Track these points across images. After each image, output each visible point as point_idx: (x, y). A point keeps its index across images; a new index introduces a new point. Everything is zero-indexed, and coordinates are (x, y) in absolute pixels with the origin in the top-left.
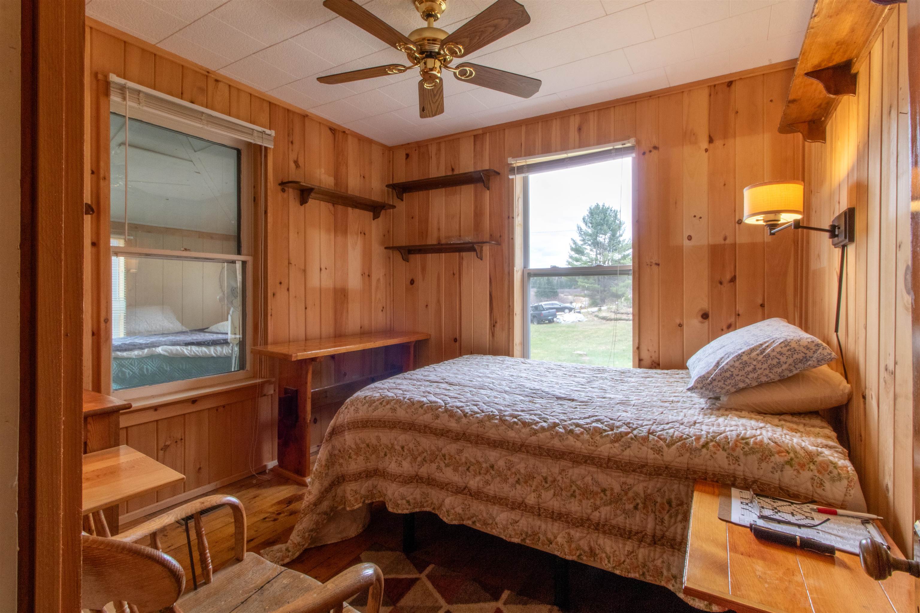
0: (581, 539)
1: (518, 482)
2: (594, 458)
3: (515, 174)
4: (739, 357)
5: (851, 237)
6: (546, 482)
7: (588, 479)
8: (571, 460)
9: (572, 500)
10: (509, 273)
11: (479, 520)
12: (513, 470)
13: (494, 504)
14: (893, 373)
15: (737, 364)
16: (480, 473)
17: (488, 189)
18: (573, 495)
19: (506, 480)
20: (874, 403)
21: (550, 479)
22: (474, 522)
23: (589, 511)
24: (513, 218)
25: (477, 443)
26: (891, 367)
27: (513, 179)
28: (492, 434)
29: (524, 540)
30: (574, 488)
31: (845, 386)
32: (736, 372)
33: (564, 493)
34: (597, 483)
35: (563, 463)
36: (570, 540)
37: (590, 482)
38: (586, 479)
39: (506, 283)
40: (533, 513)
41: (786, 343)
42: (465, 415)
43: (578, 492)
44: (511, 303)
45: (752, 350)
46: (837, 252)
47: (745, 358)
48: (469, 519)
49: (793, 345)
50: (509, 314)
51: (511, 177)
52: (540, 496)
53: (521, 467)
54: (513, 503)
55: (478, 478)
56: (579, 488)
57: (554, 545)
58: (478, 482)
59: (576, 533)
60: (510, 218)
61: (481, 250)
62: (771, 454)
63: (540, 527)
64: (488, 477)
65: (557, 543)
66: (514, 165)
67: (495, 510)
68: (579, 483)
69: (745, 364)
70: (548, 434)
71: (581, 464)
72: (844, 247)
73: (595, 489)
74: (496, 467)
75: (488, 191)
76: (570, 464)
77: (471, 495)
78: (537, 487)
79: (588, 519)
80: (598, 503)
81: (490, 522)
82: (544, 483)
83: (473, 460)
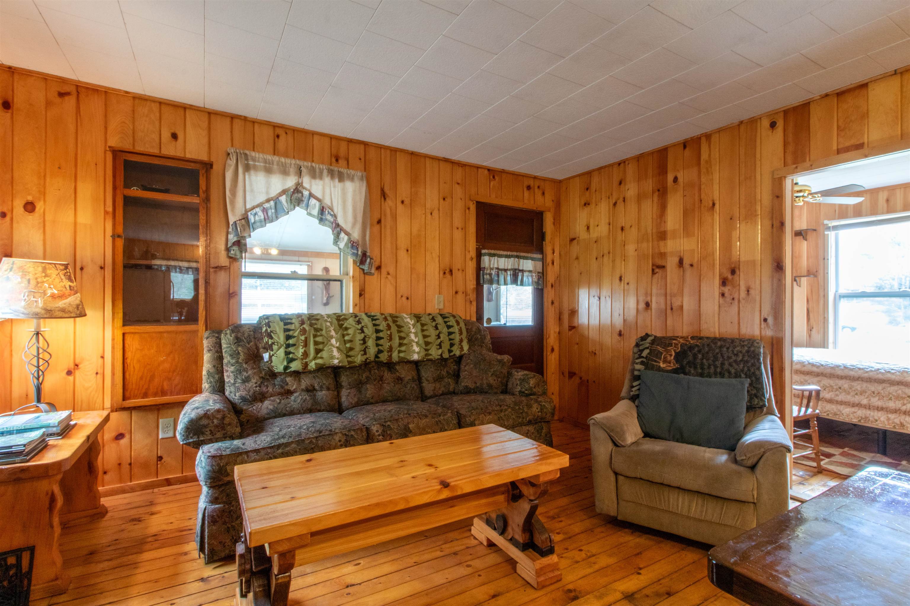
0: (894, 419)
1: (856, 394)
2: (903, 382)
3: (830, 231)
6: (874, 394)
7: (900, 392)
8: (889, 383)
9: (890, 401)
10: (824, 296)
11: (831, 413)
12: (853, 389)
13: (841, 405)
16: (832, 391)
17: (806, 240)
18: (891, 399)
19: (849, 393)
21: (876, 392)
22: (828, 414)
23: (900, 406)
24: (828, 259)
25: (830, 377)
27: (828, 235)
28: (840, 373)
29: (860, 421)
30: (891, 396)
33: (885, 399)
34: (905, 393)
35: (884, 385)
36: (888, 419)
37: (901, 393)
38: (898, 392)
39: (822, 302)
40: (866, 408)
42: (822, 365)
43: (893, 398)
44: (826, 316)
48: (825, 412)
50: (824, 323)
51: (826, 233)
52: (870, 400)
53: (859, 388)
54: (853, 404)
55: (831, 394)
56: (894, 396)
57: (878, 422)
58: (831, 395)
59: (892, 416)
60: (825, 259)
61: (800, 281)
63: (870, 414)
64: (837, 392)
65: (881, 421)
66: (830, 225)
67: (841, 408)
68: (894, 394)
70: (875, 373)
71: (895, 385)
73: (904, 396)
74: (842, 388)
75: (806, 242)
76: (888, 385)
77: (826, 401)
78: (868, 396)
79: (899, 410)
80: (905, 402)
81: (839, 413)
82: (872, 394)
83: (827, 385)
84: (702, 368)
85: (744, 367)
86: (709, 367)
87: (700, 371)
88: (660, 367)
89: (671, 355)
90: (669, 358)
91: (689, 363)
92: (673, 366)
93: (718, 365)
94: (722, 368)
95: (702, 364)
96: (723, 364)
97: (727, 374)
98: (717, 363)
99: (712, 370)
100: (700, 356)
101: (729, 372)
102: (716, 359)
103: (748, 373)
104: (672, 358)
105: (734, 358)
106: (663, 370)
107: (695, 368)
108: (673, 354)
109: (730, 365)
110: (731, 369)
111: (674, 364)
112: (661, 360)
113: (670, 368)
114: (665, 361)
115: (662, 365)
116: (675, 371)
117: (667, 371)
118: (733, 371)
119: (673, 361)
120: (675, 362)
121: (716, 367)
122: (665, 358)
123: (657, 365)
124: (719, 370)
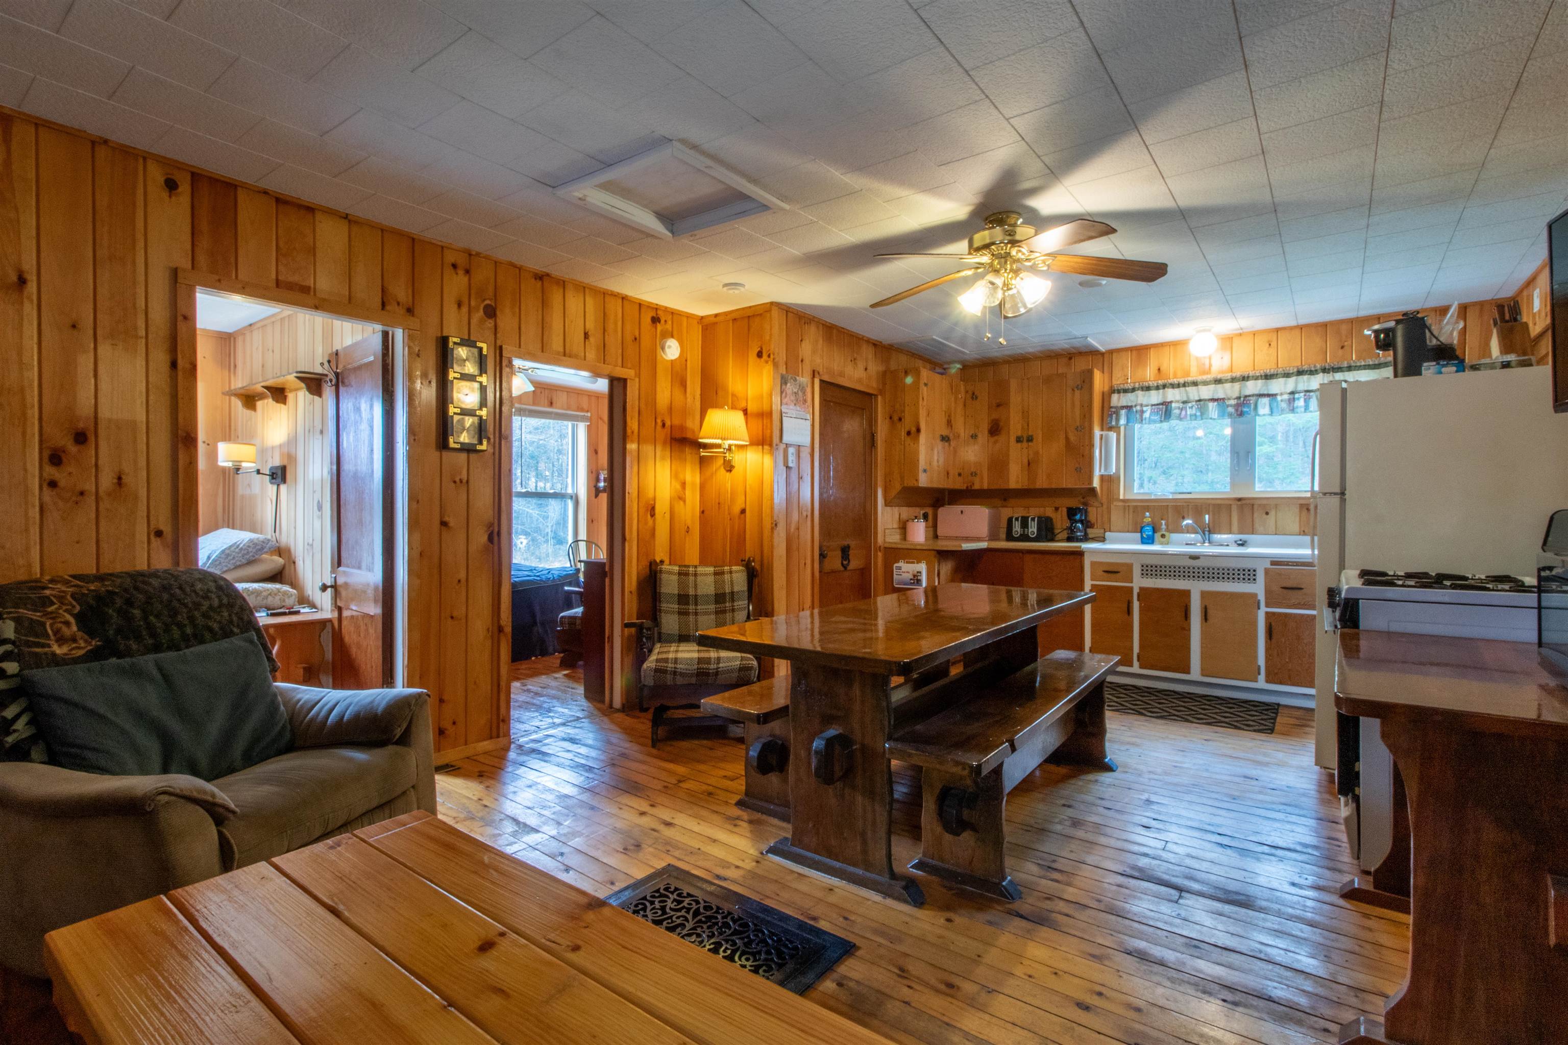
4: (223, 552)
5: (284, 480)
14: (312, 545)
15: (223, 556)
20: (301, 562)
26: (311, 542)
31: (281, 561)
32: (222, 561)
41: (251, 541)
45: (231, 546)
46: (275, 487)
47: (227, 552)
49: (256, 541)
62: (261, 592)
69: (228, 555)
72: (278, 485)
84: (153, 635)
85: (230, 615)
86: (167, 630)
87: (150, 641)
88: (54, 654)
89: (67, 623)
90: (66, 631)
91: (119, 631)
92: (84, 646)
93: (186, 622)
94: (195, 626)
95: (150, 627)
96: (192, 619)
97: (208, 636)
98: (179, 618)
99: (176, 633)
100: (137, 612)
101: (210, 630)
102: (174, 613)
103: (241, 624)
104: (75, 628)
105: (206, 604)
106: (64, 659)
107: (138, 638)
108: (72, 620)
109: (205, 616)
110: (210, 624)
111: (86, 641)
112: (49, 639)
113: (81, 652)
114: (61, 640)
115: (58, 650)
116: (95, 655)
117: (76, 661)
118: (216, 626)
119: (80, 634)
120: (86, 637)
121: (181, 626)
122: (57, 632)
123: (46, 654)
124: (189, 630)
